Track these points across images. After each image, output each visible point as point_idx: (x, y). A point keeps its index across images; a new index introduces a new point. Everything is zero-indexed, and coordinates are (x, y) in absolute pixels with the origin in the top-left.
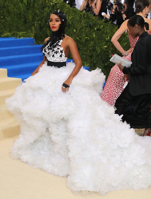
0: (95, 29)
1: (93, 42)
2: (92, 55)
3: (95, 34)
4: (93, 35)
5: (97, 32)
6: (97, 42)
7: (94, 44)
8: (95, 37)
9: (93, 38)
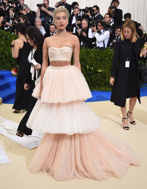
0: (4, 38)
1: (2, 48)
2: (2, 57)
3: (3, 42)
4: (2, 43)
5: (5, 40)
6: (5, 47)
7: (3, 49)
8: (4, 44)
9: (2, 44)
